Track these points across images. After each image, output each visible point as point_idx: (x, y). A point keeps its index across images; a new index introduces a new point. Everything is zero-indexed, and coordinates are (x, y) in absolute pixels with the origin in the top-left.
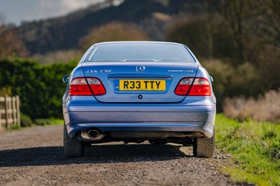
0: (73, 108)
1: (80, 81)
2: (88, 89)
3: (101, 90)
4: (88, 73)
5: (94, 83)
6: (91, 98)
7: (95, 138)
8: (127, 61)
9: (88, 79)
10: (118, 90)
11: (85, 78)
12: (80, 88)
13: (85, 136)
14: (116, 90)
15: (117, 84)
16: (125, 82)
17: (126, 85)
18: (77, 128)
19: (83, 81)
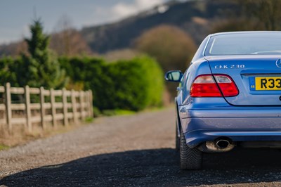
0: (197, 113)
1: (205, 79)
2: (216, 89)
3: (232, 90)
4: (215, 69)
5: (223, 82)
6: (221, 100)
7: (224, 150)
8: (258, 54)
9: (216, 77)
10: (254, 90)
11: (213, 75)
12: (206, 88)
13: (211, 147)
14: (251, 89)
15: (252, 83)
16: (262, 80)
17: (263, 84)
18: (202, 137)
19: (210, 80)
